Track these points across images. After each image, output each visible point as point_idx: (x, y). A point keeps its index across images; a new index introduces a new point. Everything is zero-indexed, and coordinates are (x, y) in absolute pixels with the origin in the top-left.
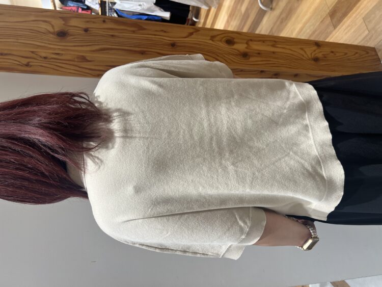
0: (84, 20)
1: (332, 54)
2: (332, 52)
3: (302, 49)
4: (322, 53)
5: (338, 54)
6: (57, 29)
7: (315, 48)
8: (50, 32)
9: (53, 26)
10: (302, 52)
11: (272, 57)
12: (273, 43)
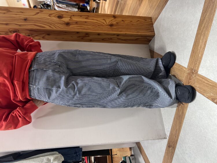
2: (123, 21)
3: (104, 19)
4: (116, 22)
5: (126, 22)
7: (113, 18)
10: (104, 21)
11: (84, 25)
12: (87, 17)
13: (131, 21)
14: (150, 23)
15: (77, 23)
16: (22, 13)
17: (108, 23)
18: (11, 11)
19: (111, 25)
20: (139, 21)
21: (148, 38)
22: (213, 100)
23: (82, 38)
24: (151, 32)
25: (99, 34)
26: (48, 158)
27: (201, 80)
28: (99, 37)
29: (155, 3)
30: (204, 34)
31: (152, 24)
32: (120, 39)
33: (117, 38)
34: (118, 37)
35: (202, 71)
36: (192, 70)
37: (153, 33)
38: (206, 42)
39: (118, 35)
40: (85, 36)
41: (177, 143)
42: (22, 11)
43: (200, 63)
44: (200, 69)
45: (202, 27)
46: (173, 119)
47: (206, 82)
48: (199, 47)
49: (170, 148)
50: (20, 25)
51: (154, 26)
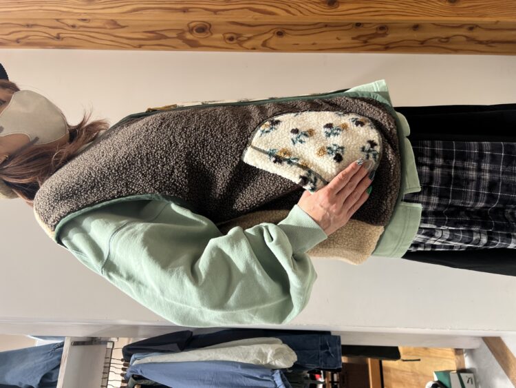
25: (416, 27)
26: (261, 349)
28: (415, 35)
32: (472, 39)
33: (467, 38)
34: (469, 34)
39: (471, 29)
40: (375, 35)
50: (215, 12)
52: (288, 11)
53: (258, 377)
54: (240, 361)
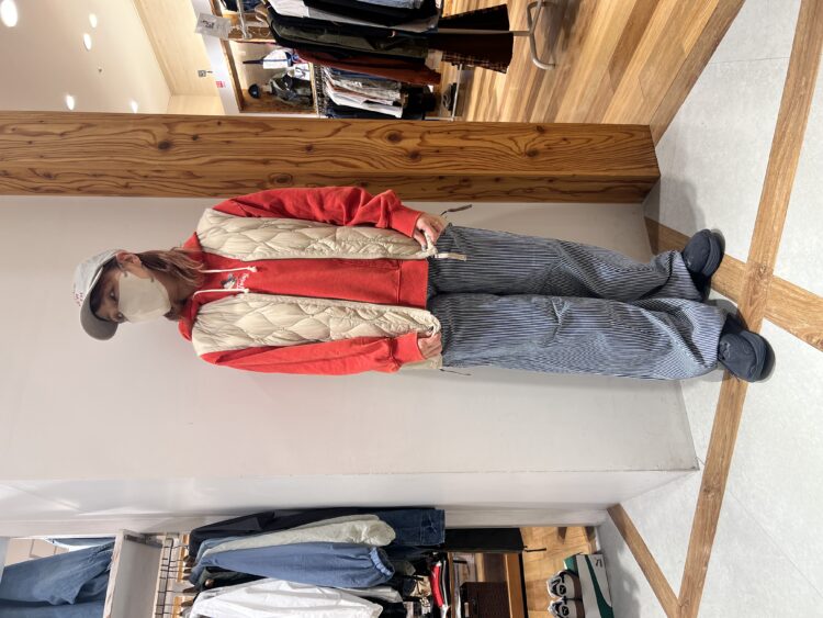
0: (194, 124)
1: (564, 143)
2: (565, 139)
3: (511, 139)
4: (547, 142)
5: (573, 143)
6: (159, 140)
7: (535, 135)
8: (151, 145)
9: (154, 136)
10: (511, 144)
11: (457, 156)
12: (464, 133)
13: (590, 140)
14: (645, 142)
15: (438, 151)
16: (301, 131)
17: (523, 149)
18: (272, 126)
19: (533, 154)
20: (611, 137)
21: (640, 184)
22: (809, 339)
23: (451, 192)
24: (647, 169)
25: (497, 180)
26: (354, 527)
27: (780, 293)
28: (499, 186)
29: (659, 87)
30: (784, 174)
31: (650, 146)
32: (555, 190)
33: (550, 188)
34: (551, 185)
35: (782, 270)
36: (759, 266)
37: (655, 169)
38: (789, 193)
39: (552, 180)
40: (460, 186)
41: (726, 475)
42: (298, 126)
43: (776, 248)
44: (778, 263)
45: (779, 157)
46: (714, 409)
47: (792, 295)
48: (774, 206)
49: (710, 496)
50: (297, 164)
51: (656, 149)
52: (371, 165)
53: (353, 556)
54: (331, 540)
